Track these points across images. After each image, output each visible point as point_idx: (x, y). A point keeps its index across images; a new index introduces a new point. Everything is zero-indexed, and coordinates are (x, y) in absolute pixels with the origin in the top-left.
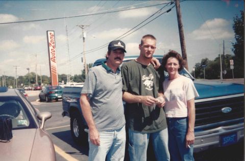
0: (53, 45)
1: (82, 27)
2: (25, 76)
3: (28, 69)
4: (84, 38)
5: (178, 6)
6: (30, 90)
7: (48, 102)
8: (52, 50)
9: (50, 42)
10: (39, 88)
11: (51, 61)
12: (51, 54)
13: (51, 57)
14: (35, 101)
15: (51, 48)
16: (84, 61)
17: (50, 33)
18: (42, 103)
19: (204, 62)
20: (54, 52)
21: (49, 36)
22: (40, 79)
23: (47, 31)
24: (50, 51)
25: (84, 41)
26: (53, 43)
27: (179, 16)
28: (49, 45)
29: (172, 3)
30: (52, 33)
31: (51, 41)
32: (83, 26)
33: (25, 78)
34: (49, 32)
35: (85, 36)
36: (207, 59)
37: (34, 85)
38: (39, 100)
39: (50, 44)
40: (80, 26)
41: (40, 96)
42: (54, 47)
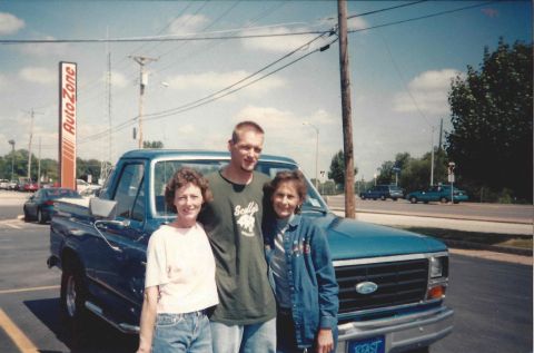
0: (70, 94)
1: (141, 61)
2: (6, 157)
3: (12, 143)
4: (142, 86)
5: (343, 39)
6: (11, 189)
7: (41, 223)
8: (67, 104)
9: (64, 86)
10: (31, 187)
11: (63, 130)
12: (64, 114)
13: (64, 121)
14: (15, 218)
15: (65, 100)
16: (138, 136)
17: (68, 68)
18: (28, 224)
19: (402, 161)
20: (73, 110)
21: (64, 73)
22: (37, 168)
23: (61, 64)
24: (64, 107)
25: (142, 93)
26: (72, 91)
27: (343, 63)
28: (61, 93)
29: (332, 33)
30: (73, 67)
31: (67, 85)
32: (142, 59)
33: (6, 161)
34: (64, 66)
35: (145, 82)
36: (407, 155)
37: (21, 178)
38: (23, 216)
39: (65, 92)
40: (135, 59)
41: (26, 209)
42: (72, 100)
